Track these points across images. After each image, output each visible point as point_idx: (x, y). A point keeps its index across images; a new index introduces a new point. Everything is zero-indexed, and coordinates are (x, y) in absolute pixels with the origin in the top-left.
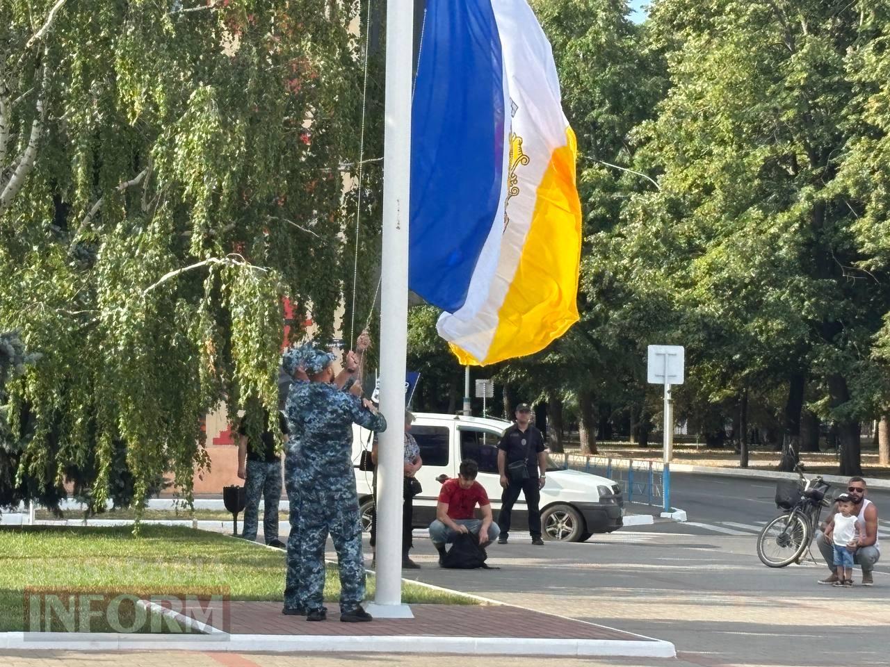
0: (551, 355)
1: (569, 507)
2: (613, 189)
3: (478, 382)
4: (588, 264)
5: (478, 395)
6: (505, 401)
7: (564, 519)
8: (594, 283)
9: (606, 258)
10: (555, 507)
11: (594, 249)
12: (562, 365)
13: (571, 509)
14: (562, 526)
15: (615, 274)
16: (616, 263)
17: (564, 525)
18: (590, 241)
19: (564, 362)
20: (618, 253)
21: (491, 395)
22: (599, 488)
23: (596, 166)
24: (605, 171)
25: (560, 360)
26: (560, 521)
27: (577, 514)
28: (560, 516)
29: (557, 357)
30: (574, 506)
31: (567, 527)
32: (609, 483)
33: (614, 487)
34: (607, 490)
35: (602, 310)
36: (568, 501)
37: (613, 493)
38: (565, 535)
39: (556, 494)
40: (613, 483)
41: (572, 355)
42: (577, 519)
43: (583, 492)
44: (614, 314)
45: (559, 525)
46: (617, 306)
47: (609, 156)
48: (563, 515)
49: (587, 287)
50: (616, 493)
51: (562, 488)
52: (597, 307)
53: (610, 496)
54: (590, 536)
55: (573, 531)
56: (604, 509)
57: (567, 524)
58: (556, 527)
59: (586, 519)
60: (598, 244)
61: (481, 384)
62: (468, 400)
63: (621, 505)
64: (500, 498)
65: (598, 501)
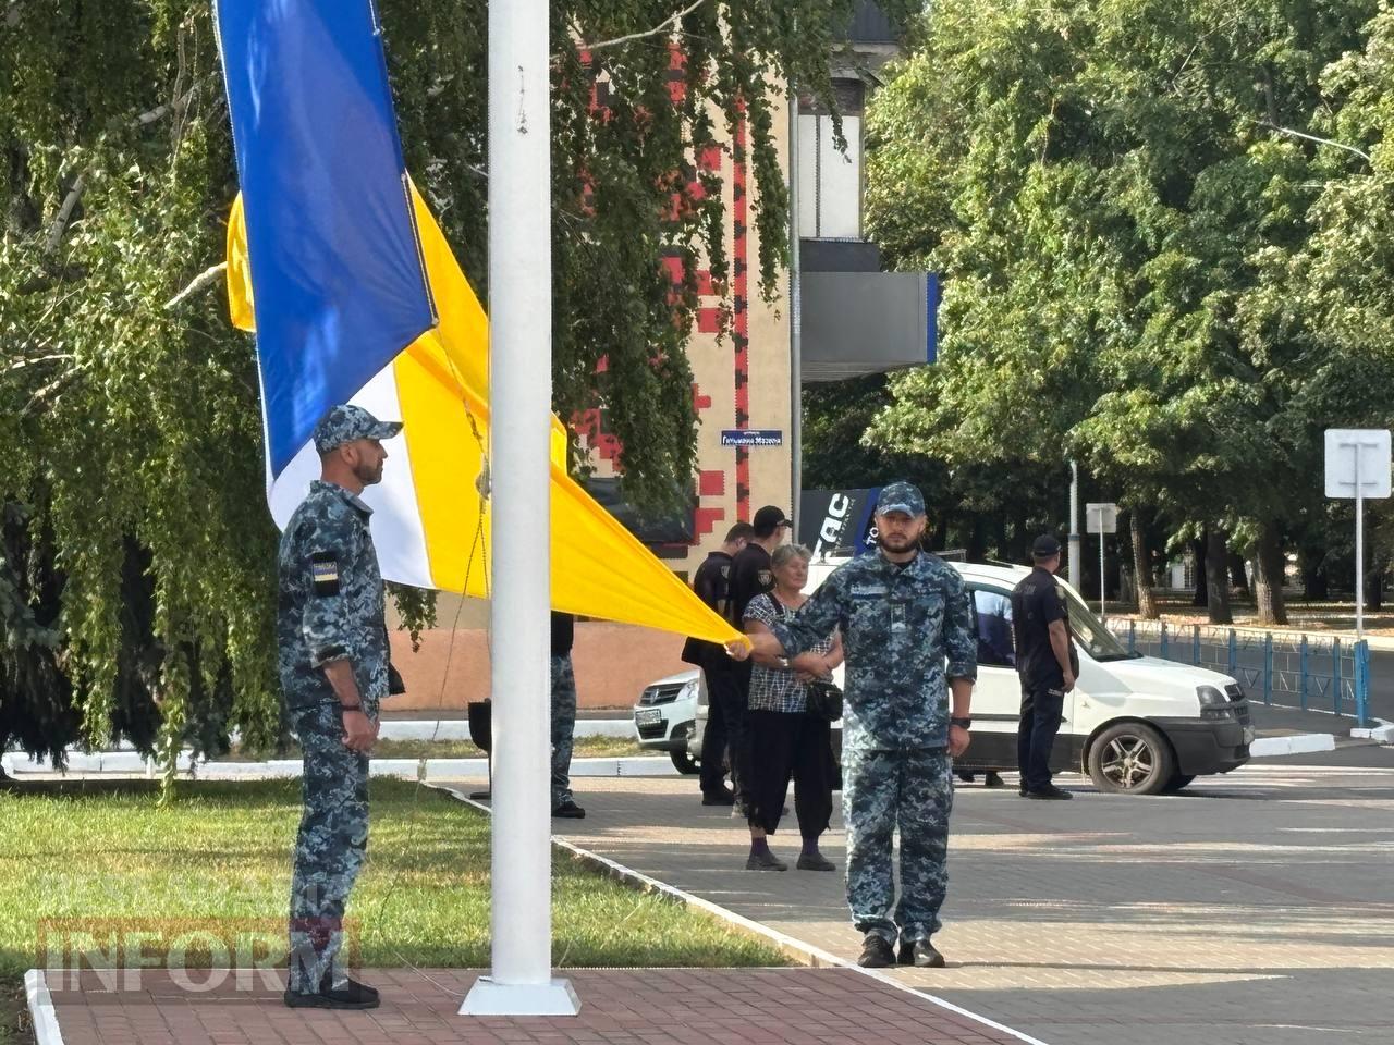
0: (1201, 458)
1: (1144, 727)
2: (1306, 175)
3: (1090, 507)
4: (1251, 302)
5: (1090, 530)
6: (1135, 538)
7: (1135, 749)
8: (1263, 332)
9: (1284, 290)
10: (1118, 728)
11: (1262, 277)
12: (1222, 475)
13: (1150, 730)
14: (1132, 763)
15: (1300, 317)
16: (1298, 299)
17: (1136, 760)
18: (1254, 263)
19: (1227, 468)
20: (1304, 279)
21: (1113, 529)
22: (1200, 690)
23: (1275, 137)
24: (1288, 146)
25: (1218, 465)
26: (1129, 753)
27: (1160, 740)
28: (1128, 744)
29: (1211, 462)
30: (1153, 725)
31: (1142, 766)
32: (1220, 681)
33: (1229, 689)
34: (1215, 693)
35: (1278, 380)
36: (1142, 716)
37: (1228, 699)
38: (1138, 778)
39: (1118, 703)
40: (1230, 680)
41: (1240, 458)
42: (1160, 749)
43: (1171, 699)
44: (1302, 387)
45: (1127, 761)
46: (1304, 371)
47: (1298, 121)
48: (1134, 742)
49: (1253, 341)
50: (1232, 699)
51: (1129, 692)
52: (1271, 374)
53: (1224, 705)
54: (1191, 778)
55: (1153, 771)
56: (1213, 730)
57: (1141, 760)
58: (1122, 764)
59: (1178, 750)
60: (1268, 266)
61: (1096, 511)
62: (1075, 538)
63: (1244, 722)
64: (1017, 712)
65: (1198, 714)
